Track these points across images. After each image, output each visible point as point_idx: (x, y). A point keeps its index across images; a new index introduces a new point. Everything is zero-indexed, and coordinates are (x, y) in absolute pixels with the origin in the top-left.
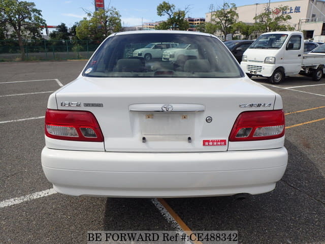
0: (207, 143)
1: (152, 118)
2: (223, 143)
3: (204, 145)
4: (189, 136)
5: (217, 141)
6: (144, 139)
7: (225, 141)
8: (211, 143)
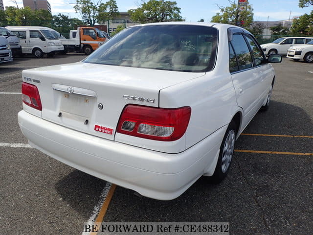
0: (97, 129)
1: (68, 97)
2: (109, 132)
3: (95, 129)
4: (87, 119)
5: (106, 129)
6: (60, 114)
7: (111, 130)
8: (100, 130)
